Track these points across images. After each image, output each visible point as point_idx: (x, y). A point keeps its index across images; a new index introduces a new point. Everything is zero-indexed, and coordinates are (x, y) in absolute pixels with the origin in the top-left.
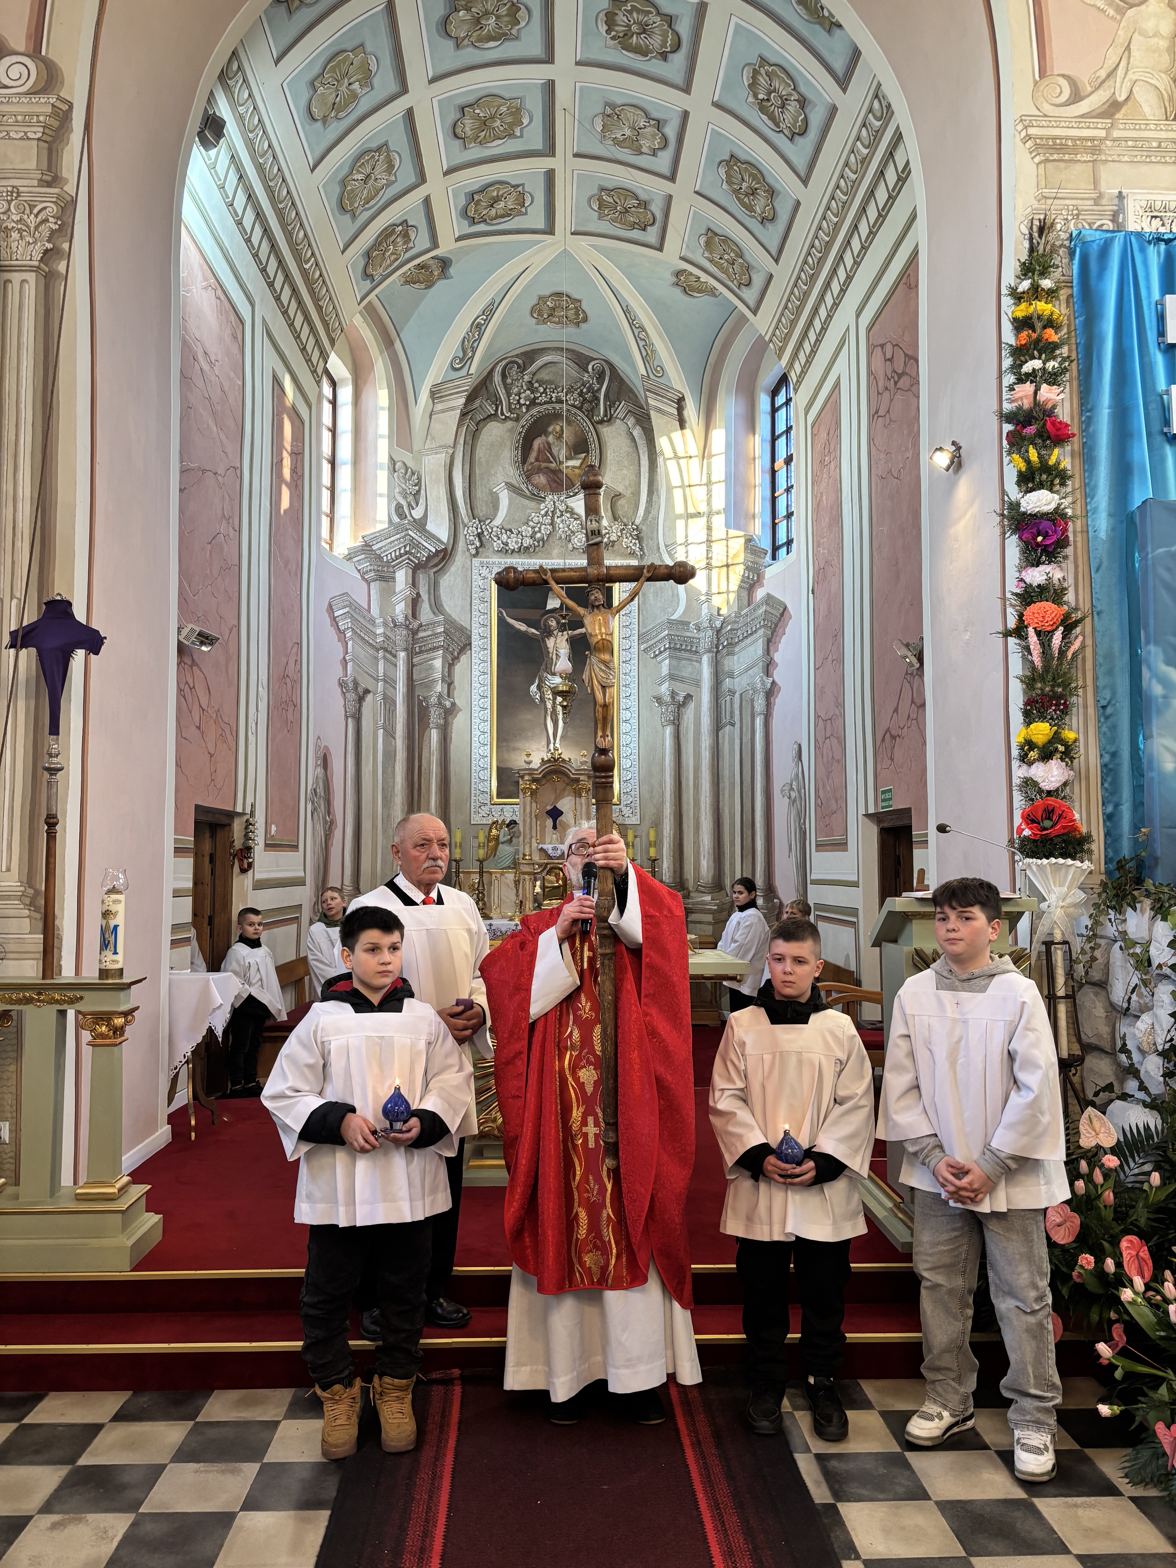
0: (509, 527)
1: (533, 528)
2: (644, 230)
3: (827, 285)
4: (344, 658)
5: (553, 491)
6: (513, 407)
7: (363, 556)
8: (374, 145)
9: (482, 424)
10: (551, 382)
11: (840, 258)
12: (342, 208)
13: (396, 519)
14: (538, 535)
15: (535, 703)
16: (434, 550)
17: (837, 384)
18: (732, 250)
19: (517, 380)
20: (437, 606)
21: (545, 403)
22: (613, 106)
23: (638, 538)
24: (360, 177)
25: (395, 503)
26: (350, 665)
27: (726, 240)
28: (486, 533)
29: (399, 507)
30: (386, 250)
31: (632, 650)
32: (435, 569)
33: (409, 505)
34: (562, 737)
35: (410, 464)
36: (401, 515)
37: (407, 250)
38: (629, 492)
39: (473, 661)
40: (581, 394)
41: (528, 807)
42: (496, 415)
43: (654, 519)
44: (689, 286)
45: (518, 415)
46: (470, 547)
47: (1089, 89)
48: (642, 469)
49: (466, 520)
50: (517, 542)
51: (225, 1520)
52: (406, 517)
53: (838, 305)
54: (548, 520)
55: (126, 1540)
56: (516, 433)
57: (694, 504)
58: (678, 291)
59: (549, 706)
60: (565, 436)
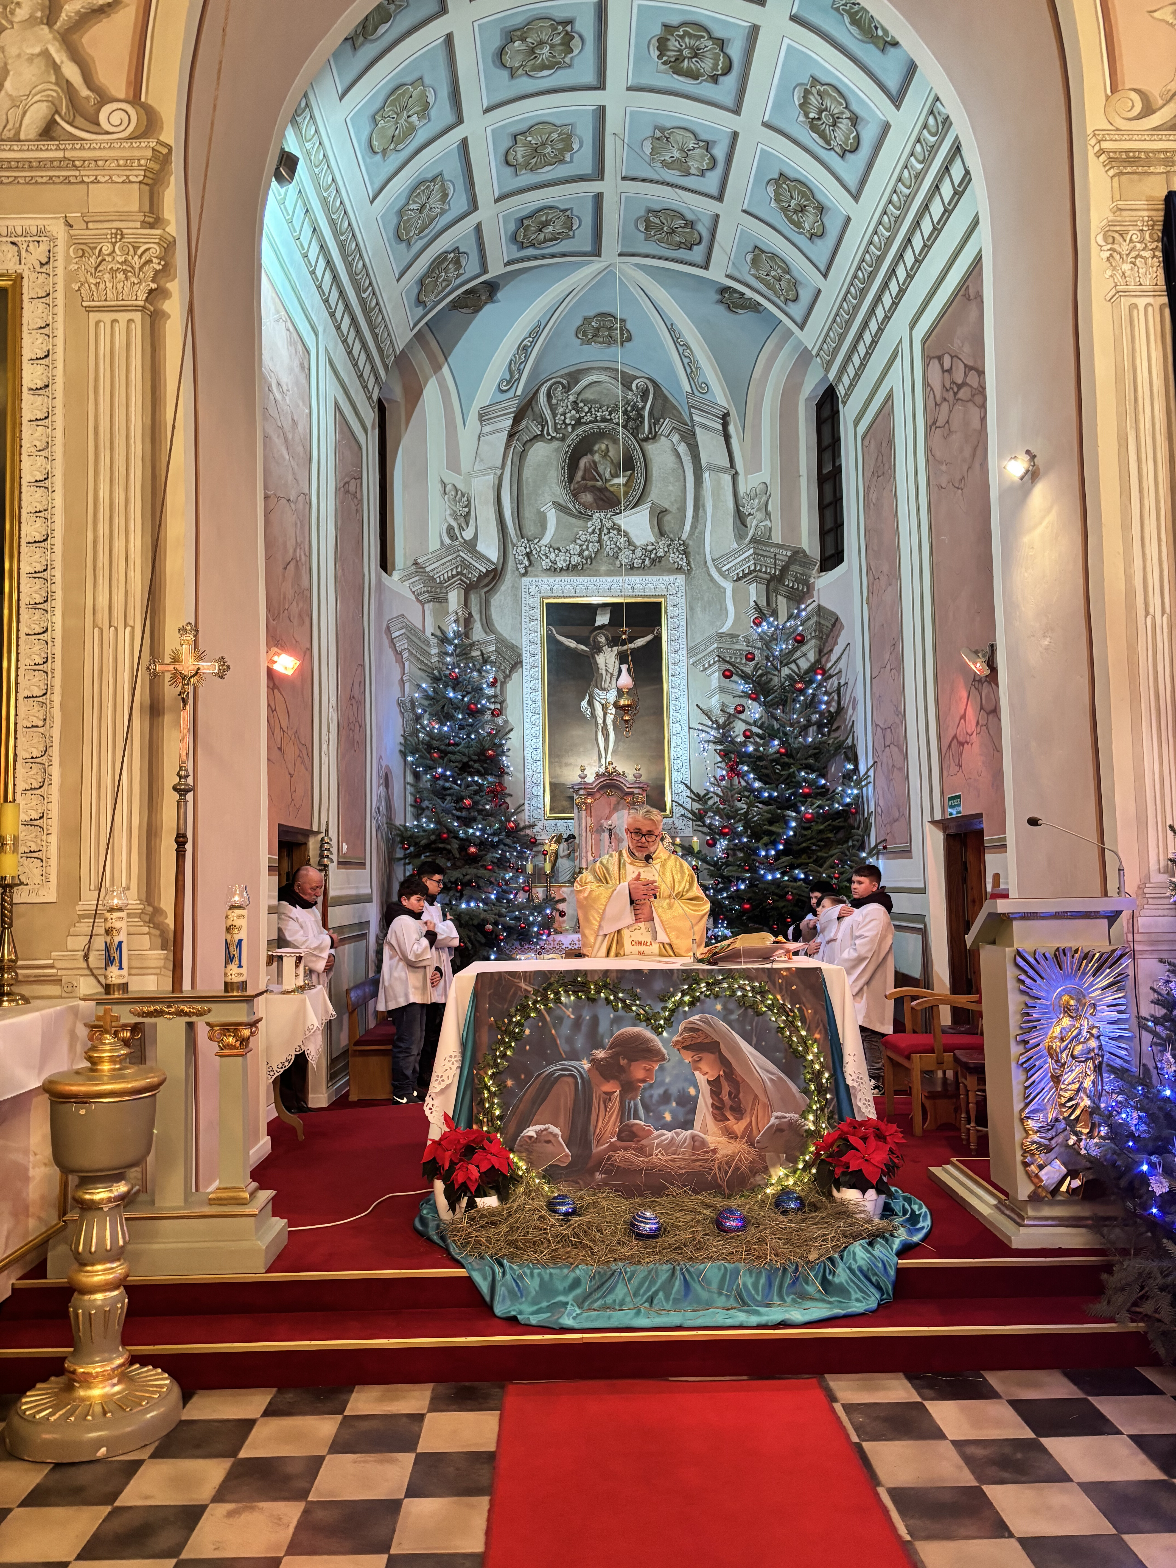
0: (557, 545)
1: (581, 546)
2: (690, 249)
3: (878, 299)
4: (401, 679)
5: (600, 509)
6: (559, 427)
7: (417, 578)
8: (429, 176)
9: (529, 444)
10: (595, 401)
11: (893, 272)
12: (399, 238)
13: (447, 541)
14: (586, 553)
15: (586, 719)
16: (484, 570)
17: (890, 396)
18: (780, 267)
19: (562, 400)
20: (488, 626)
21: (590, 422)
22: (662, 129)
23: (685, 553)
24: (415, 207)
25: (446, 526)
26: (407, 686)
27: (774, 256)
28: (534, 552)
29: (450, 529)
30: (439, 277)
31: (681, 664)
32: (486, 589)
33: (460, 526)
34: (613, 752)
35: (461, 486)
36: (453, 537)
37: (458, 276)
38: (675, 507)
39: (524, 679)
40: (625, 412)
41: (583, 821)
42: (542, 435)
43: (700, 533)
44: (732, 303)
45: (564, 435)
46: (519, 566)
47: (1161, 102)
48: (688, 485)
49: (515, 540)
50: (565, 561)
51: (392, 1507)
52: (457, 539)
53: (889, 318)
54: (595, 537)
55: (301, 1526)
56: (563, 453)
57: (741, 518)
58: (721, 308)
59: (600, 721)
60: (610, 454)
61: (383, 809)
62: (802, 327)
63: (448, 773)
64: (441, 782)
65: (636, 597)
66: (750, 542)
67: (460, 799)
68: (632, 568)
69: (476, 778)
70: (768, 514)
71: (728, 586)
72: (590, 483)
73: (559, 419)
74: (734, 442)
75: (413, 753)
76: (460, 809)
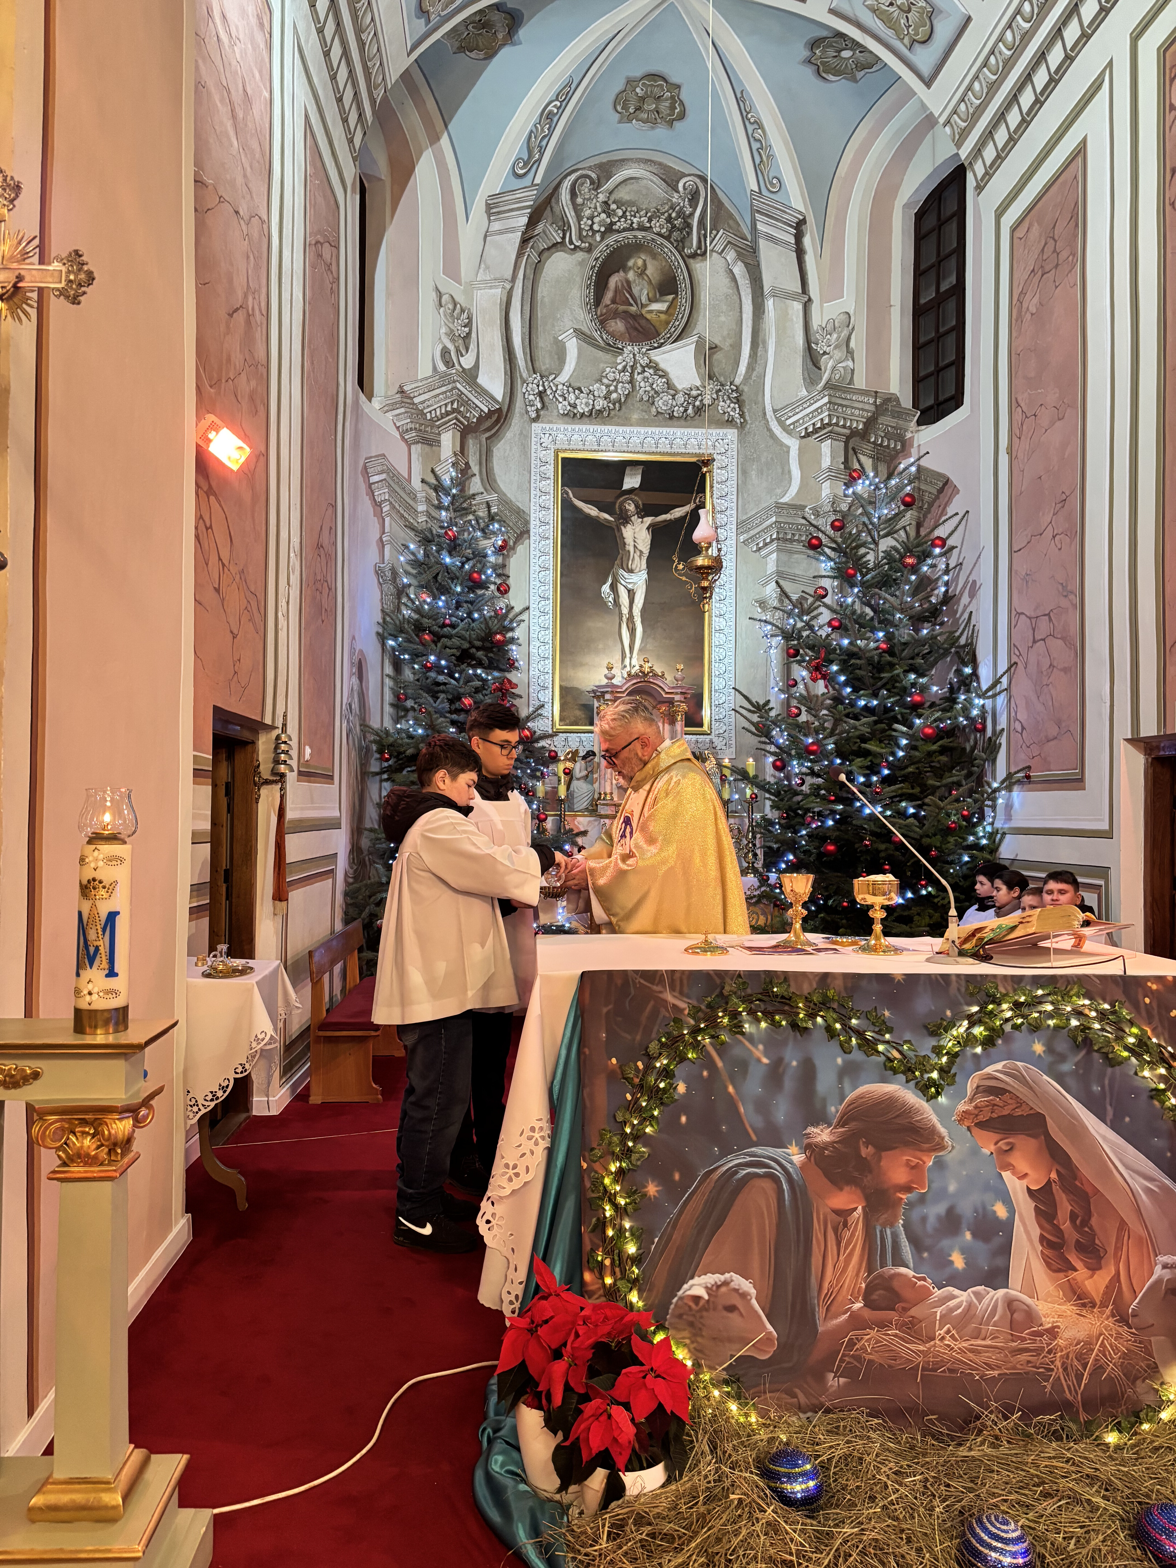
0: (577, 385)
1: (608, 386)
4: (381, 538)
5: (633, 341)
6: (584, 234)
7: (403, 410)
9: (546, 254)
10: (631, 203)
13: (442, 367)
14: (614, 396)
15: (608, 607)
16: (486, 410)
17: (1081, 151)
19: (590, 199)
20: (490, 481)
21: (624, 230)
23: (738, 401)
25: (440, 347)
26: (387, 548)
28: (549, 392)
29: (445, 352)
32: (487, 435)
33: (458, 350)
34: (640, 650)
35: (460, 298)
36: (449, 363)
38: (727, 344)
39: (532, 553)
40: (669, 220)
42: (563, 243)
43: (758, 377)
45: (590, 244)
46: (529, 408)
48: (744, 316)
49: (525, 375)
50: (587, 404)
52: (453, 365)
54: (626, 377)
56: (589, 267)
57: (812, 358)
58: (808, 72)
59: (625, 611)
60: (648, 272)
61: (355, 706)
62: (928, 83)
63: (443, 662)
64: (432, 674)
65: (674, 454)
66: (825, 388)
67: (458, 698)
68: (672, 417)
69: (479, 671)
70: (850, 353)
71: (793, 444)
72: (622, 308)
73: (585, 223)
74: (810, 259)
75: (395, 637)
76: (457, 711)
